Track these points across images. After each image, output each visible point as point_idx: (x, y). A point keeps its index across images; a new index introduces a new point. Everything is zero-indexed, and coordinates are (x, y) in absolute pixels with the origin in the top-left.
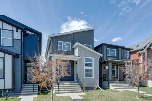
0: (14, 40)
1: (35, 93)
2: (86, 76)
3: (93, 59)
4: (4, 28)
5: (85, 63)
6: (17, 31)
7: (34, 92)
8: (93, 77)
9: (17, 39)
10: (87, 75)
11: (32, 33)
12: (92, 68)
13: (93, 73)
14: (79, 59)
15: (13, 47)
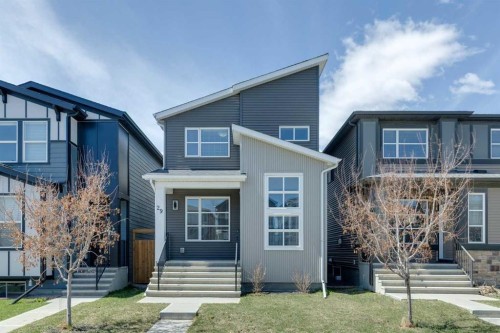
0: (52, 145)
1: (99, 291)
2: (271, 243)
3: (300, 176)
4: (28, 117)
5: (267, 193)
6: (59, 119)
7: (97, 288)
8: (300, 247)
9: (59, 141)
10: (274, 240)
11: (102, 117)
12: (297, 212)
13: (300, 230)
14: (242, 183)
15: (49, 163)
